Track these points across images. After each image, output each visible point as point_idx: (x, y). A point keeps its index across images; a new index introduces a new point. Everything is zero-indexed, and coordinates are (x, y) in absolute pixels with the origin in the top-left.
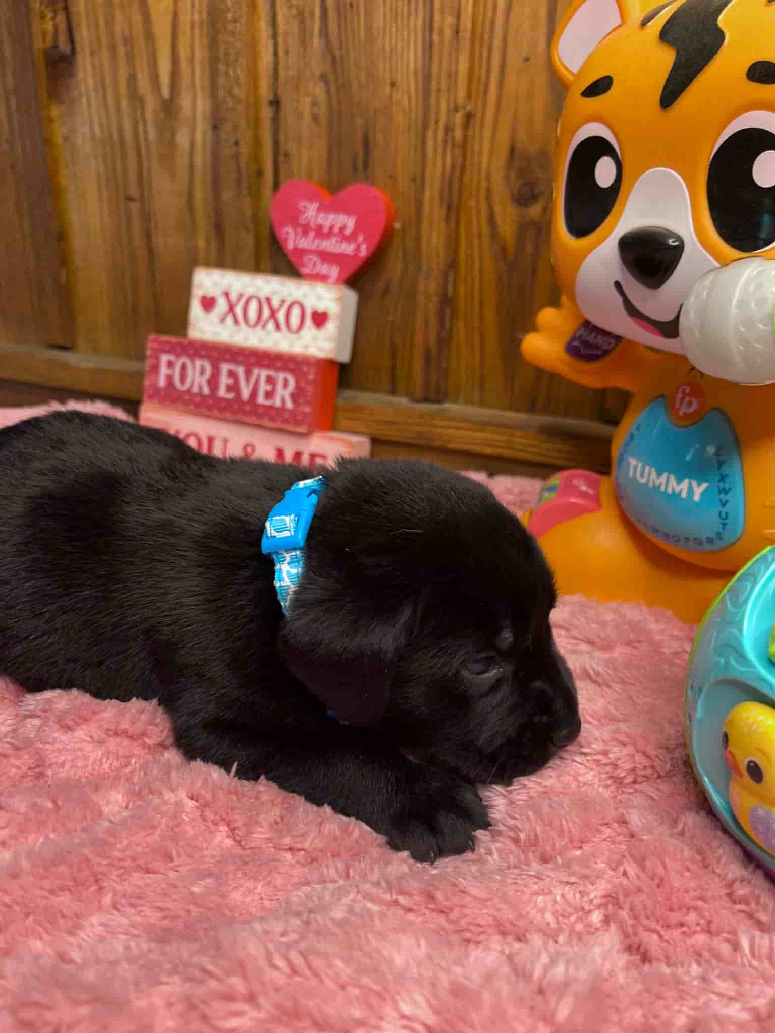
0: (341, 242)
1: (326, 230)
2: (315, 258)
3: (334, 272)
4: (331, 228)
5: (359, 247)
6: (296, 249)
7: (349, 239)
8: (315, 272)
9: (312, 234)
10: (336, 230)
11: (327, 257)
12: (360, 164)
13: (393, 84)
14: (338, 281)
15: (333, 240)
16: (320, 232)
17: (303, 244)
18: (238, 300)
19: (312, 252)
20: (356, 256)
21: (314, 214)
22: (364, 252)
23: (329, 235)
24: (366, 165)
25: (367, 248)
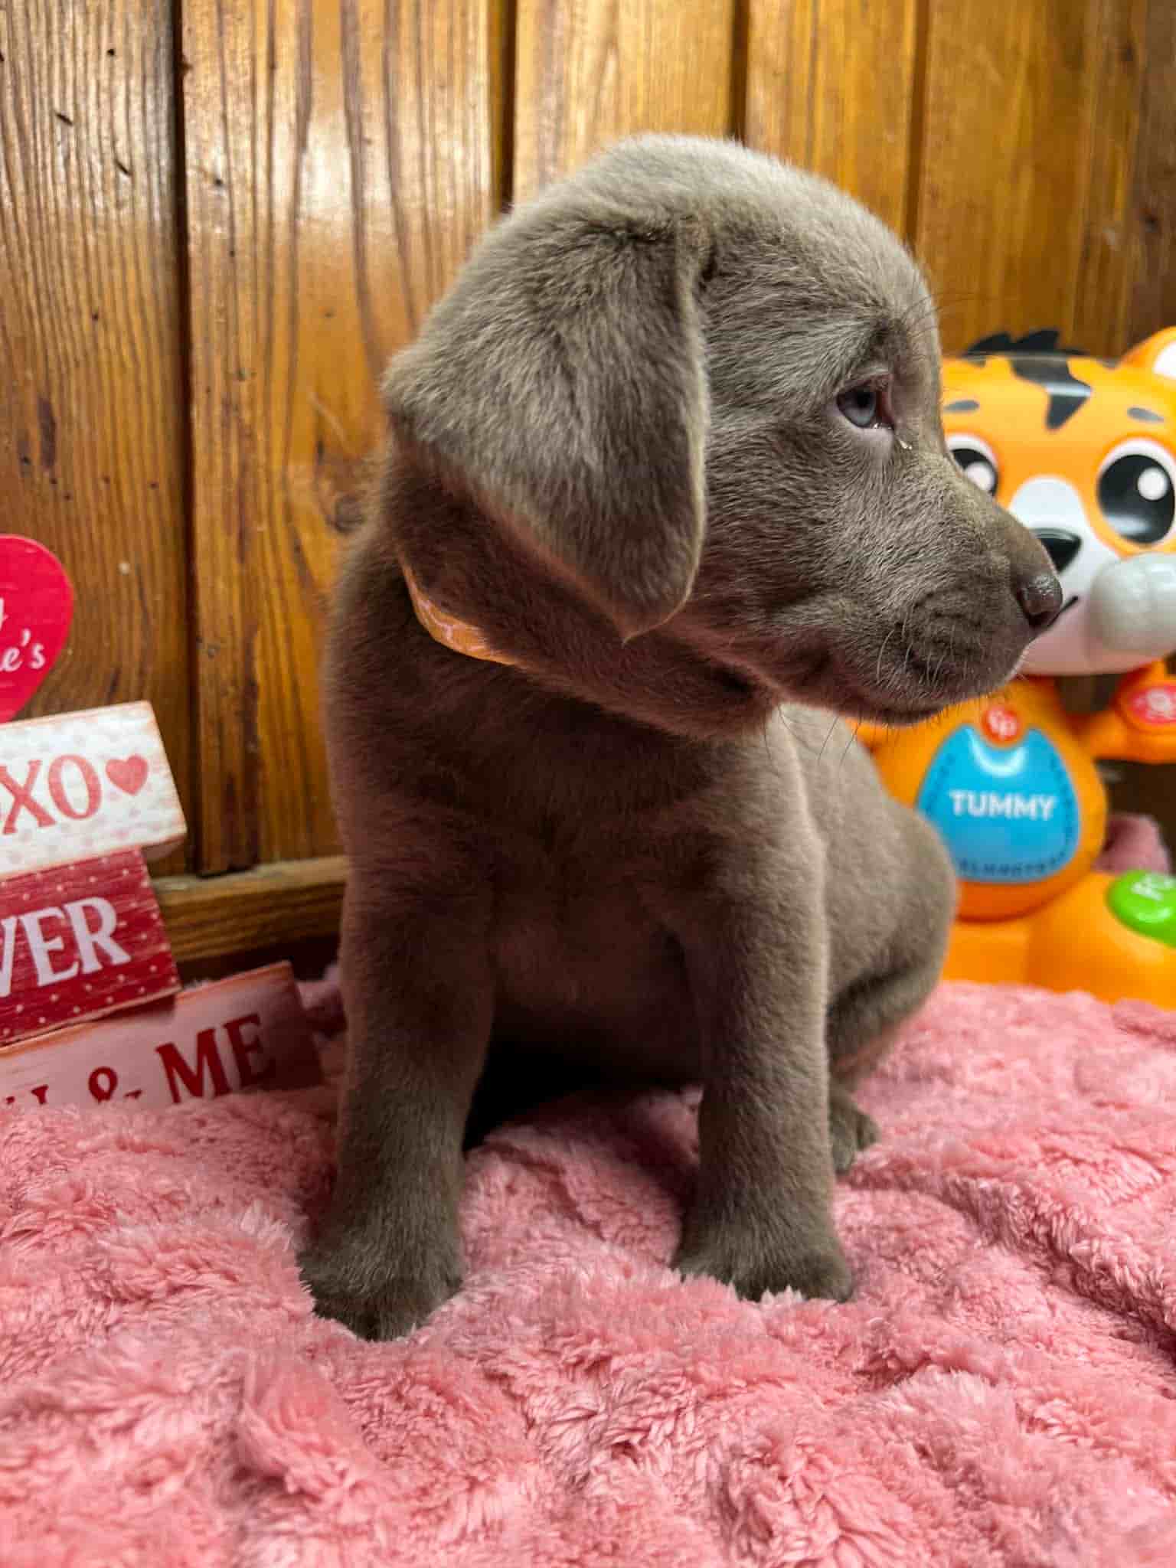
12: (36, 455)
13: (95, 317)
24: (49, 458)
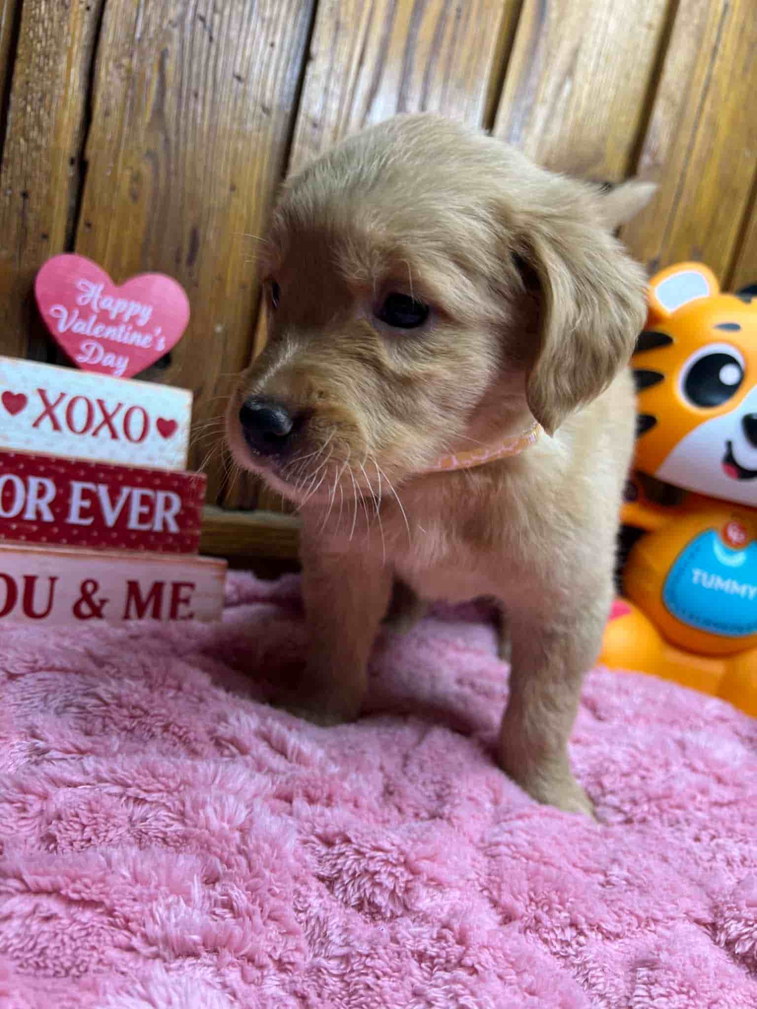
0: (132, 332)
1: (113, 316)
2: (95, 345)
3: (122, 364)
4: (120, 316)
5: (155, 340)
6: (69, 332)
7: (144, 330)
8: (96, 362)
9: (93, 318)
10: (126, 318)
11: (111, 346)
14: (126, 375)
15: (122, 328)
16: (104, 318)
17: (80, 327)
18: (58, 402)
19: (92, 338)
20: (152, 349)
21: (98, 296)
22: (161, 347)
23: (116, 322)
25: (166, 342)
